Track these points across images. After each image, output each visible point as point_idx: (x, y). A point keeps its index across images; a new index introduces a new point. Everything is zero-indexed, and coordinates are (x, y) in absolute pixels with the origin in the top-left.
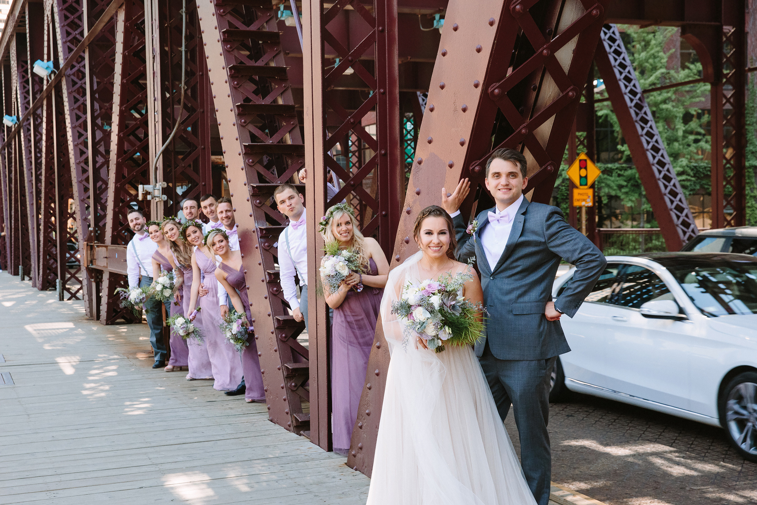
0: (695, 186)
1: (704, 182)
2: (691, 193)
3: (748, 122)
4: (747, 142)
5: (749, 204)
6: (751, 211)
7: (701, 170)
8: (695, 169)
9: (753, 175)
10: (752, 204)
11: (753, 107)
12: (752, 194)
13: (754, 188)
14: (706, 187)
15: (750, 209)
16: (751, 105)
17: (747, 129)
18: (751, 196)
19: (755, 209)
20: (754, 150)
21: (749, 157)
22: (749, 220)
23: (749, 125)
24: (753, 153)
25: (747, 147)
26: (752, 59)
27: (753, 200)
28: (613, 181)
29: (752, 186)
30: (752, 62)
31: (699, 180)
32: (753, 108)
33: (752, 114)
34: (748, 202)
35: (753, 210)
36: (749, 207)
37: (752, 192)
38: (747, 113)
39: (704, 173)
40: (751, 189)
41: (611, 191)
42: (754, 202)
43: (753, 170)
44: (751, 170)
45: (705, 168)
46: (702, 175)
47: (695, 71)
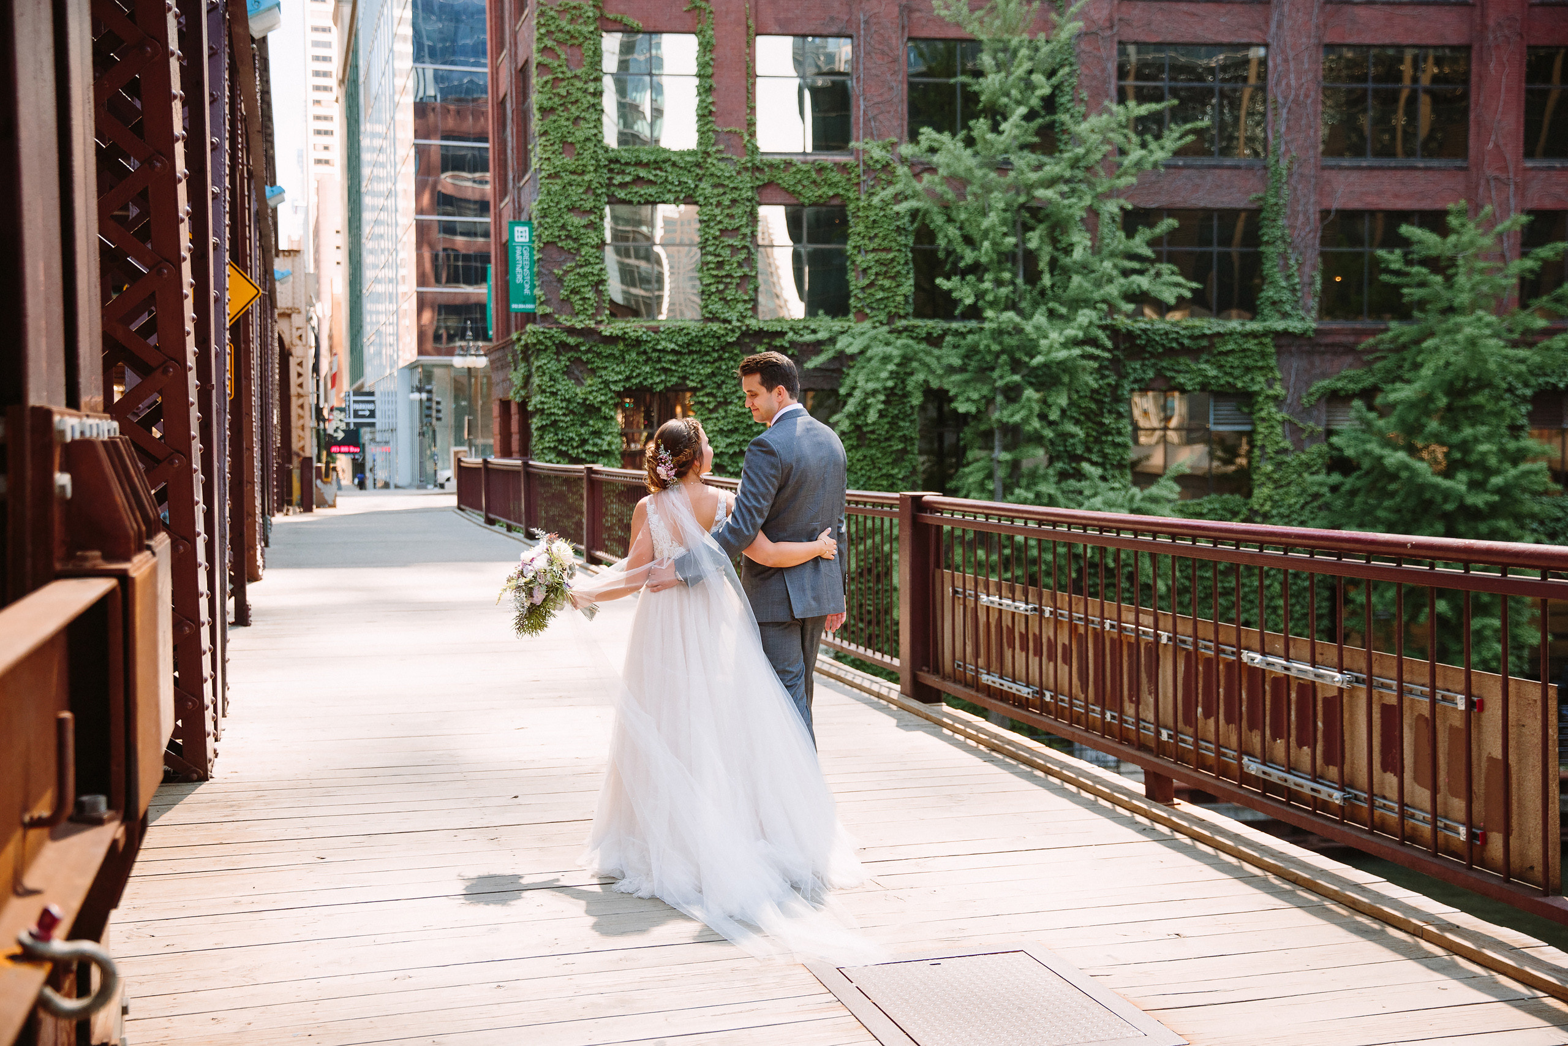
0: (1144, 372)
1: (1164, 364)
2: (1136, 386)
3: (1265, 238)
4: (1263, 279)
5: (1263, 414)
6: (1267, 428)
7: (1157, 338)
8: (1144, 337)
9: (1273, 350)
10: (1269, 413)
11: (1276, 204)
12: (1271, 392)
13: (1274, 379)
14: (1169, 374)
15: (1265, 424)
16: (1272, 201)
17: (1263, 253)
18: (1268, 397)
19: (1274, 423)
20: (1276, 297)
21: (1266, 311)
22: (1263, 447)
23: (1267, 243)
24: (1274, 303)
25: (1262, 290)
26: (1275, 102)
27: (1271, 404)
28: (938, 358)
29: (1270, 376)
30: (1275, 109)
31: (1153, 361)
32: (1275, 208)
33: (1274, 220)
34: (1262, 409)
35: (1272, 427)
36: (1263, 420)
37: (1270, 386)
38: (1264, 219)
39: (1163, 345)
40: (1267, 381)
41: (931, 378)
42: (1274, 410)
43: (1273, 339)
44: (1267, 340)
45: (1166, 333)
46: (1160, 350)
47: (1122, 118)
